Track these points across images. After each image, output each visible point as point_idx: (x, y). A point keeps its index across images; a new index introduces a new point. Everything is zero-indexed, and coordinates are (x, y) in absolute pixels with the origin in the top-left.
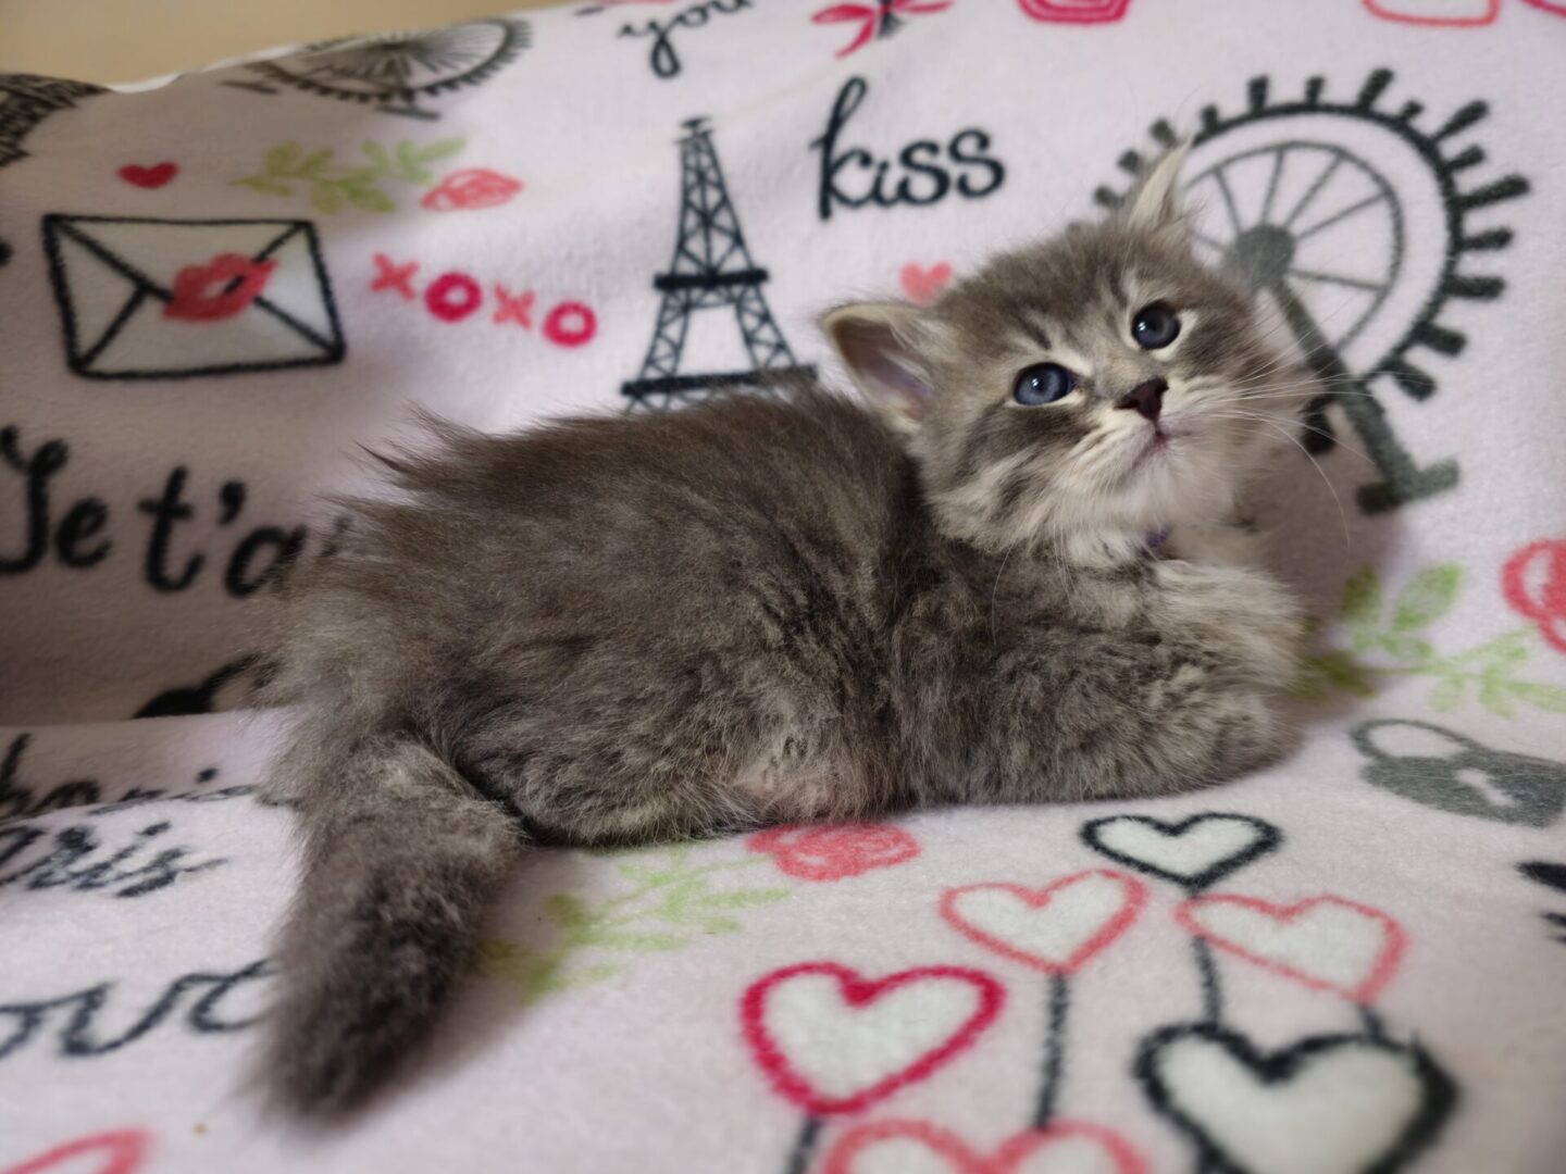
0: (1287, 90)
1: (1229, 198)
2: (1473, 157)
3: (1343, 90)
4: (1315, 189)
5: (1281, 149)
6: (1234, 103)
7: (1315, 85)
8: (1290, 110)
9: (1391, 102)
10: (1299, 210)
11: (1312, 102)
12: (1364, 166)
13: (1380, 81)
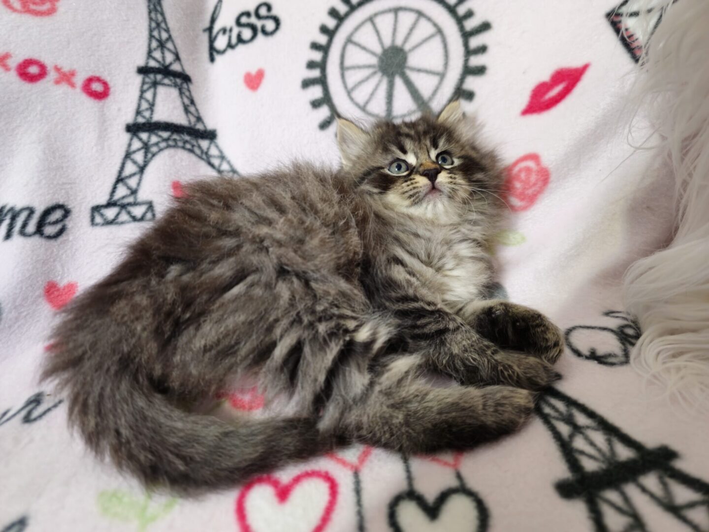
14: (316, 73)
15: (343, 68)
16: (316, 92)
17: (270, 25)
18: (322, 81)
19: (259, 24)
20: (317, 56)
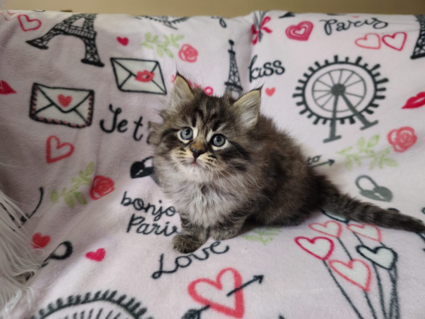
0: (341, 59)
1: (332, 78)
2: (378, 74)
3: (353, 60)
4: (348, 78)
5: (342, 70)
6: (331, 60)
7: (347, 59)
8: (342, 63)
9: (362, 63)
10: (346, 81)
11: (347, 61)
12: (357, 75)
13: (359, 59)
14: (300, 92)
15: (313, 91)
16: (300, 99)
17: (280, 70)
18: (303, 95)
19: (275, 69)
20: (301, 85)
